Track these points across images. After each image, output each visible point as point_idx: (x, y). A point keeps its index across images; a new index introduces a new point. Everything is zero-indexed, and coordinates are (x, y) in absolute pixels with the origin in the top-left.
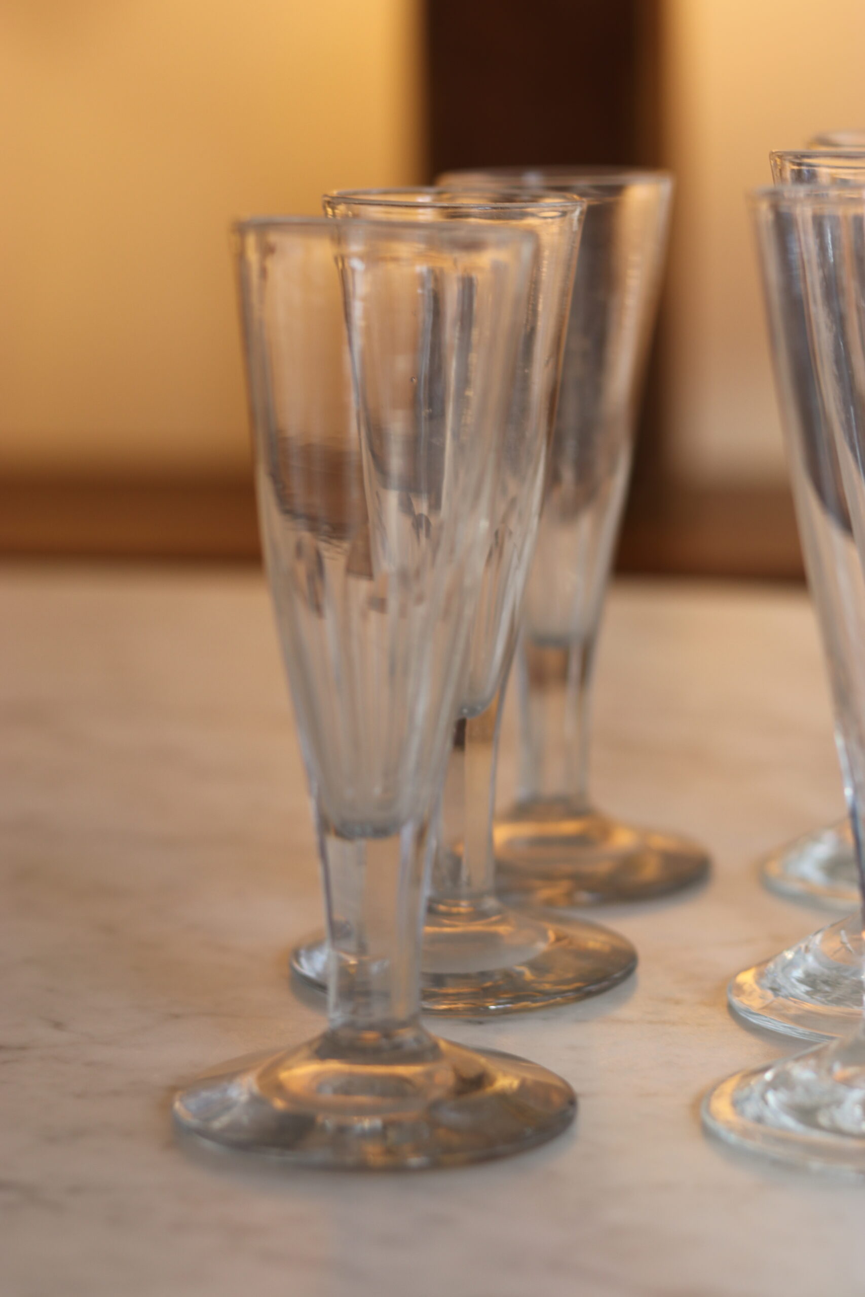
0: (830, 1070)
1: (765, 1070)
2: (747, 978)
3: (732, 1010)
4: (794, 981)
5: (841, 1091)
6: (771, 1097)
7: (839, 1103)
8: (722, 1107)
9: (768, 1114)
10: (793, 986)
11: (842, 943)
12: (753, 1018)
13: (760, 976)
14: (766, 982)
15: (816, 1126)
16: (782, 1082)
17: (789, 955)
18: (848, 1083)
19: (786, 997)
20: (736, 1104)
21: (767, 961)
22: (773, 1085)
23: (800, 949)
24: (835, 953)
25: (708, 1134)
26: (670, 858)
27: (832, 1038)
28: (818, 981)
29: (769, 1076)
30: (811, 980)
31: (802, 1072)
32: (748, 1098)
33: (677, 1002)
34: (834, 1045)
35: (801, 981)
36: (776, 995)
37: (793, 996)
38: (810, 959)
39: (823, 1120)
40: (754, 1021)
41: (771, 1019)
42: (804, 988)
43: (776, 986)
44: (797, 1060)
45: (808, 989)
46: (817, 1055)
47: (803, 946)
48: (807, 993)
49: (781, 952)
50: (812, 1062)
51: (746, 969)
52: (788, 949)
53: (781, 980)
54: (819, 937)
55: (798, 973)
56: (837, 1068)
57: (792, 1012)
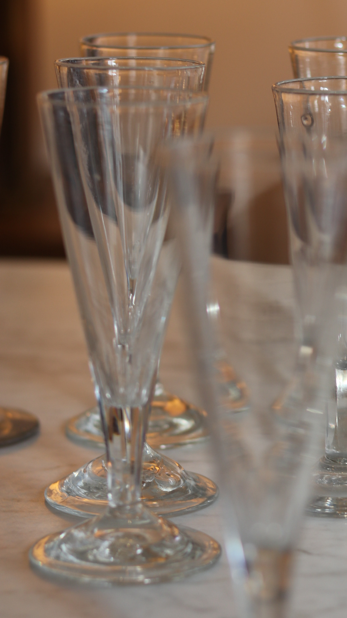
0: (92, 532)
1: (61, 533)
2: (55, 487)
3: (46, 503)
4: (78, 487)
5: (98, 542)
6: (64, 547)
7: (97, 548)
8: (39, 552)
9: (62, 555)
10: (79, 490)
11: (103, 467)
12: (57, 507)
13: (62, 485)
14: (64, 488)
15: (87, 560)
16: (69, 539)
17: (76, 474)
18: (102, 538)
19: (74, 496)
20: (47, 551)
21: (65, 478)
22: (65, 541)
23: (81, 471)
24: (99, 472)
25: (33, 567)
26: (17, 423)
27: (94, 516)
28: (91, 488)
29: (62, 536)
30: (87, 486)
31: (79, 534)
32: (52, 548)
33: (19, 501)
34: (94, 519)
35: (82, 488)
36: (69, 495)
37: (78, 495)
38: (87, 476)
39: (91, 557)
40: (58, 509)
41: (66, 507)
42: (84, 491)
43: (69, 491)
44: (76, 528)
45: (85, 491)
46: (87, 525)
47: (82, 470)
48: (85, 493)
49: (72, 473)
50: (83, 528)
51: (55, 482)
52: (76, 471)
53: (72, 487)
54: (90, 465)
55: (81, 483)
56: (96, 531)
57: (77, 503)
